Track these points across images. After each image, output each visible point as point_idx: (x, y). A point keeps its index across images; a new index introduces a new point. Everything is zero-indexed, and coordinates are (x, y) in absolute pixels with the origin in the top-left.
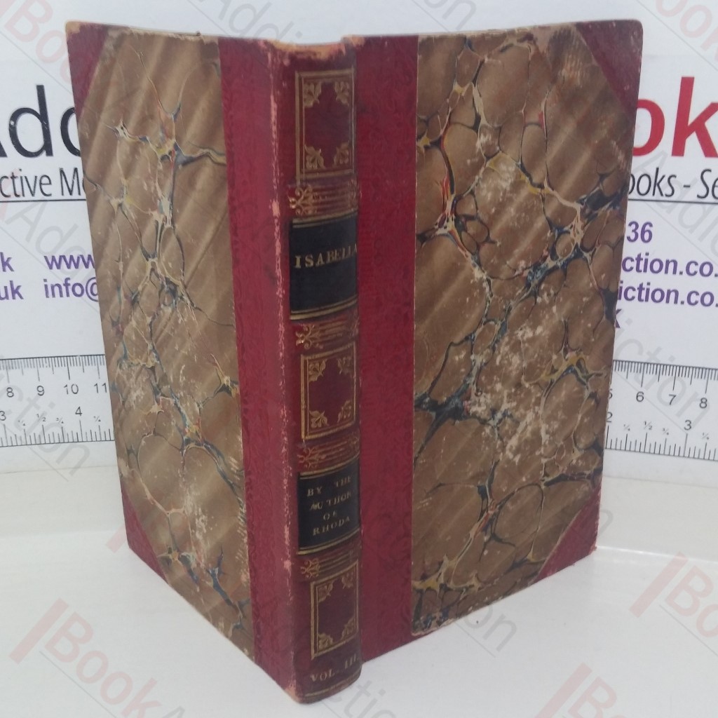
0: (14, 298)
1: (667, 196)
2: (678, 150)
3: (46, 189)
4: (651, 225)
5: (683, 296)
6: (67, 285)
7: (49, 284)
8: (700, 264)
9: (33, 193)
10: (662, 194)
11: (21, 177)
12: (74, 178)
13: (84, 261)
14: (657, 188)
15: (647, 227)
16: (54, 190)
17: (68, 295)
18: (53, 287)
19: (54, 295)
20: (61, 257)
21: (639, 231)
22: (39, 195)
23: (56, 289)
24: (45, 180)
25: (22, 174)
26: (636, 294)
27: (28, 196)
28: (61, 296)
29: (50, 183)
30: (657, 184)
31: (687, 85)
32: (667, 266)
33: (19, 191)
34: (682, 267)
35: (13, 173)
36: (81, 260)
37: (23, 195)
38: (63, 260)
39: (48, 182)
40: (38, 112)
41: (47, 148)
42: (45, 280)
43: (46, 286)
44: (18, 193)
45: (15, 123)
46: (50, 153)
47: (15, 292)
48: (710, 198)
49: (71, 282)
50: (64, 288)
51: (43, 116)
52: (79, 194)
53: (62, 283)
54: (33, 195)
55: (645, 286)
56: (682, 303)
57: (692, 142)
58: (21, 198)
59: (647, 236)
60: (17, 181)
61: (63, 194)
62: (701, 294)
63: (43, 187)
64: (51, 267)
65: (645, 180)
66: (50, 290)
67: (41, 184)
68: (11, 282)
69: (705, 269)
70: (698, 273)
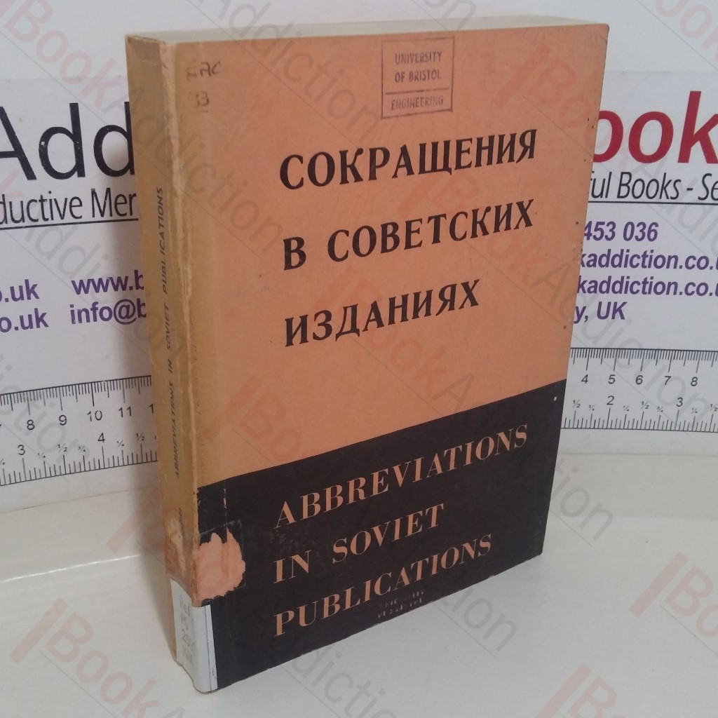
0: (38, 326)
1: (672, 198)
2: (684, 157)
3: (76, 211)
4: (656, 225)
5: (681, 288)
6: (94, 309)
7: (76, 309)
8: (697, 259)
9: (62, 217)
10: (668, 198)
11: (51, 200)
12: (106, 199)
13: (113, 284)
14: (664, 192)
15: (654, 227)
16: (85, 212)
17: (95, 319)
18: (80, 313)
19: (80, 321)
20: (89, 281)
21: (646, 231)
22: (68, 218)
23: (84, 314)
24: (76, 202)
25: (52, 196)
26: (641, 288)
27: (57, 219)
28: (88, 320)
29: (81, 205)
30: (664, 188)
31: (695, 98)
32: (669, 261)
33: (48, 215)
34: (681, 262)
35: (42, 196)
36: (110, 283)
37: (52, 219)
38: (91, 285)
39: (78, 204)
40: (71, 131)
41: (79, 169)
42: (72, 306)
43: (72, 312)
44: (46, 217)
45: (47, 144)
46: (82, 174)
47: (40, 320)
48: (709, 200)
49: (99, 306)
50: (91, 313)
51: (76, 136)
52: (111, 215)
53: (89, 307)
54: (62, 218)
55: (649, 280)
56: (681, 293)
57: (697, 150)
58: (50, 222)
59: (652, 235)
60: (47, 205)
61: (94, 216)
62: (697, 285)
63: (73, 209)
64: (78, 292)
65: (654, 185)
66: (77, 316)
67: (71, 206)
68: (36, 310)
69: (702, 263)
70: (696, 267)
